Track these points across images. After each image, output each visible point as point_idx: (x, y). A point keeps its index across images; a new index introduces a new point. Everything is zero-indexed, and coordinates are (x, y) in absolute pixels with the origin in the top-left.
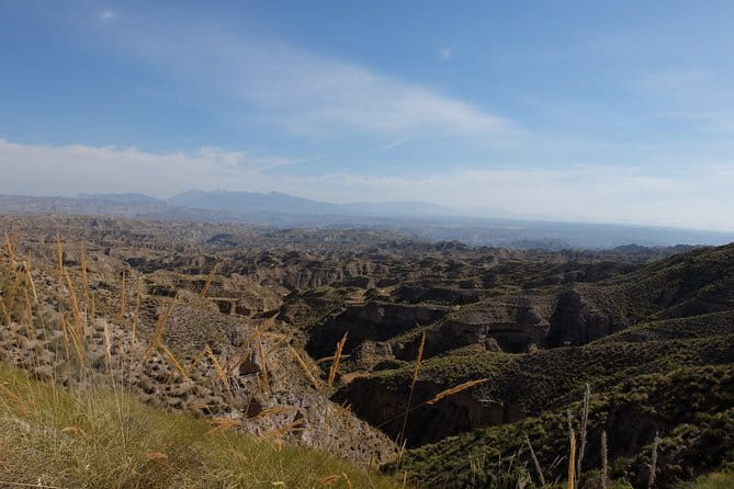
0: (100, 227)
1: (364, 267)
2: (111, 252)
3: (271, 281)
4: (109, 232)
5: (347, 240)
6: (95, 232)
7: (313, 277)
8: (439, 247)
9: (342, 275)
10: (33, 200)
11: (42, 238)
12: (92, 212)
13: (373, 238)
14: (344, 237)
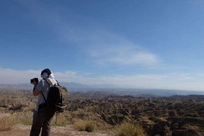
0: (26, 92)
1: (120, 105)
2: (33, 101)
3: (91, 111)
4: (29, 94)
5: (96, 95)
6: (25, 94)
7: (104, 109)
8: (126, 97)
9: (113, 108)
10: (6, 85)
11: (11, 96)
12: (22, 88)
13: (103, 95)
14: (95, 94)
